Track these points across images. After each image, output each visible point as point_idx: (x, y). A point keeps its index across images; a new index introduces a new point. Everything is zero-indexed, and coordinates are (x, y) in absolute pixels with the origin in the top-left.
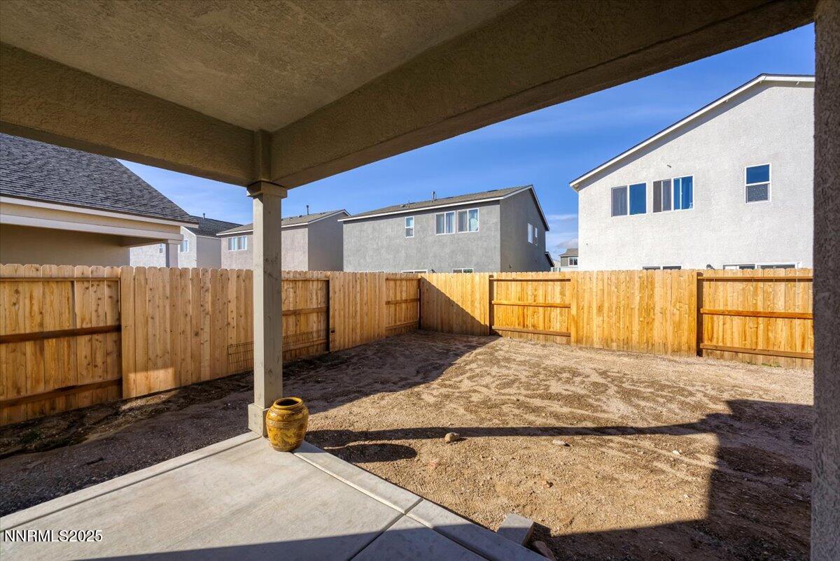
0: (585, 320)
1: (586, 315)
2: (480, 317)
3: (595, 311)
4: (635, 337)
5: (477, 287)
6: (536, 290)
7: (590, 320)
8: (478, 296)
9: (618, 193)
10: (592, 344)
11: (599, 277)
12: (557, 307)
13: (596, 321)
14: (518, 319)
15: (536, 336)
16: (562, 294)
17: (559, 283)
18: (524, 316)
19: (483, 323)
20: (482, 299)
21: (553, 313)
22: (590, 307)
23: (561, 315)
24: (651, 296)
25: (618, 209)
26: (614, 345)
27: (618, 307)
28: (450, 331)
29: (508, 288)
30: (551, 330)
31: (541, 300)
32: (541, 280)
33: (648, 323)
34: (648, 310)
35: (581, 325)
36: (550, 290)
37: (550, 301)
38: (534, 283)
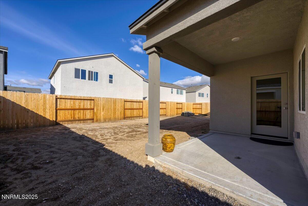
0: (99, 114)
1: (99, 112)
2: (50, 117)
3: (102, 110)
4: (112, 117)
5: (47, 102)
6: (80, 103)
7: (100, 113)
8: (48, 106)
9: (77, 71)
10: (101, 121)
11: (103, 100)
12: (88, 110)
13: (102, 113)
14: (71, 115)
15: (79, 121)
16: (91, 105)
17: (89, 101)
18: (74, 114)
19: (51, 119)
20: (50, 107)
21: (87, 112)
22: (100, 109)
23: (90, 113)
24: (115, 105)
25: (77, 76)
26: (107, 120)
27: (108, 109)
28: (26, 127)
29: (66, 103)
30: (86, 118)
31: (82, 107)
32: (82, 100)
33: (115, 113)
34: (115, 109)
35: (98, 115)
36: (86, 103)
37: (85, 107)
38: (79, 100)
